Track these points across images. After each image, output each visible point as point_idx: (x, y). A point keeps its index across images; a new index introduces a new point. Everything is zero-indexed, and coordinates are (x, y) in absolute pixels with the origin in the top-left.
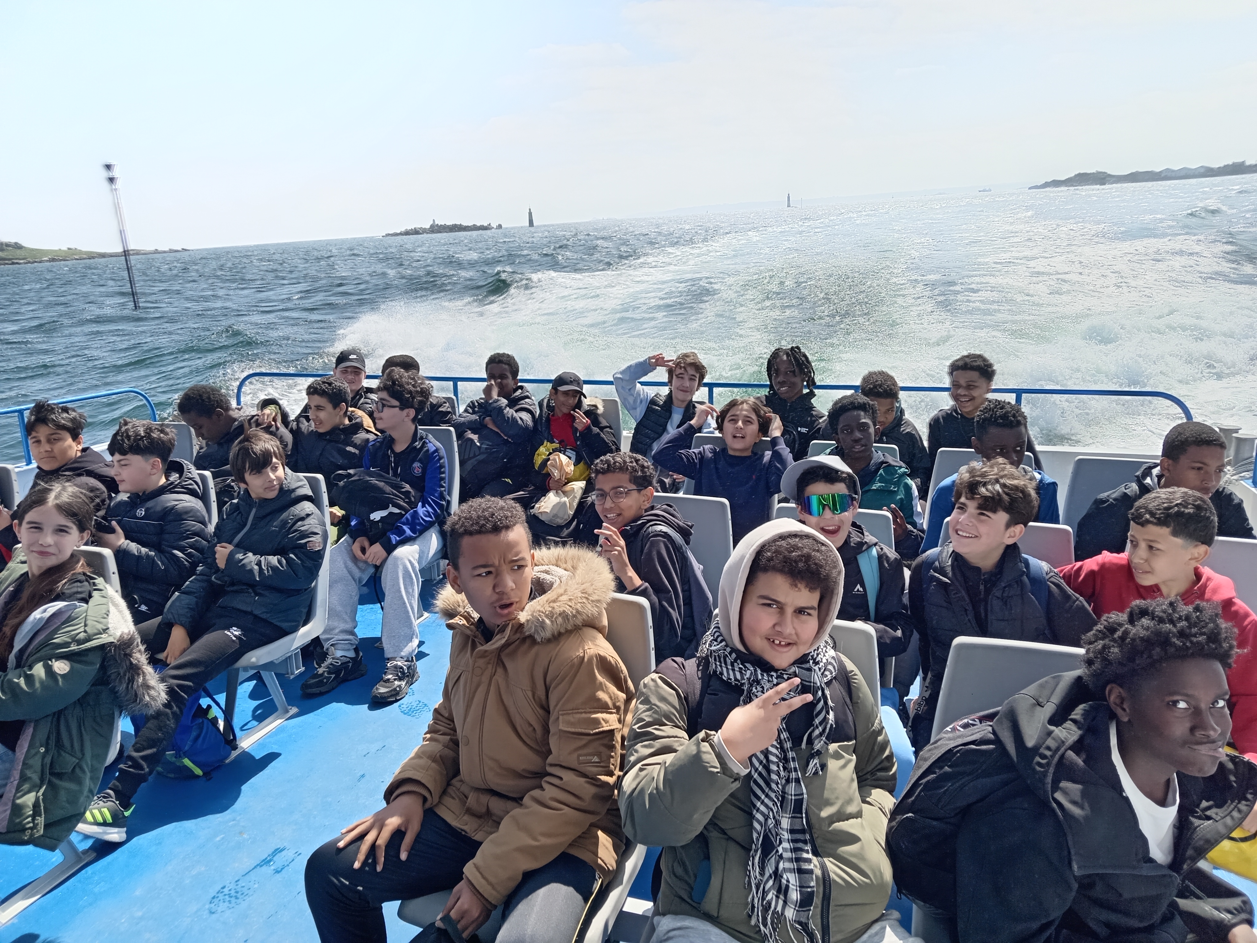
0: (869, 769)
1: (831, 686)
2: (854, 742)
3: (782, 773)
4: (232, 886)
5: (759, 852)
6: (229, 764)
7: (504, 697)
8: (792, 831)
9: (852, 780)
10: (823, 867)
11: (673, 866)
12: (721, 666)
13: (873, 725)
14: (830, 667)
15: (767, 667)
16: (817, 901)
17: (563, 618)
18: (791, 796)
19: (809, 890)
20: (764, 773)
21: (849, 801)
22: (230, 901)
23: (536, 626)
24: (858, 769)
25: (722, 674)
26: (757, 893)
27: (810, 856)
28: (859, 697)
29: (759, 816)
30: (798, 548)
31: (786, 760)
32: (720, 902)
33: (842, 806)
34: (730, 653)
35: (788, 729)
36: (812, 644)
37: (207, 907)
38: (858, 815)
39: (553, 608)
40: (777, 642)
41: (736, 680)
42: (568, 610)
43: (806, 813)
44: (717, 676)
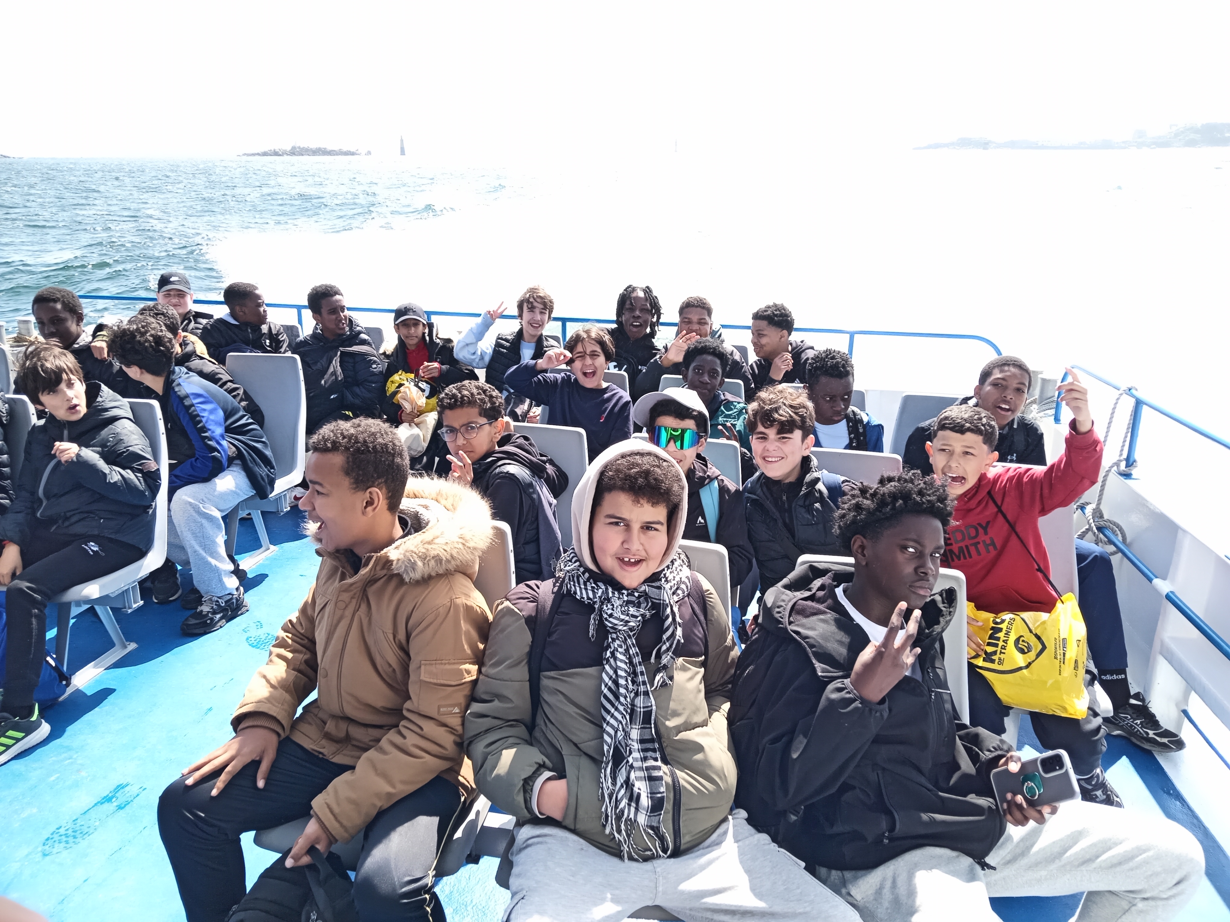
0: (720, 682)
2: (703, 657)
3: (630, 686)
4: (69, 825)
5: (610, 764)
6: (62, 702)
7: (366, 635)
8: (641, 741)
9: (700, 690)
13: (725, 642)
15: (618, 586)
16: (668, 806)
17: (436, 561)
18: (640, 710)
20: (613, 687)
23: (406, 565)
24: (705, 680)
27: (659, 763)
30: (638, 465)
36: (661, 564)
38: (704, 724)
39: (429, 550)
40: (626, 560)
42: (442, 554)
43: (655, 723)
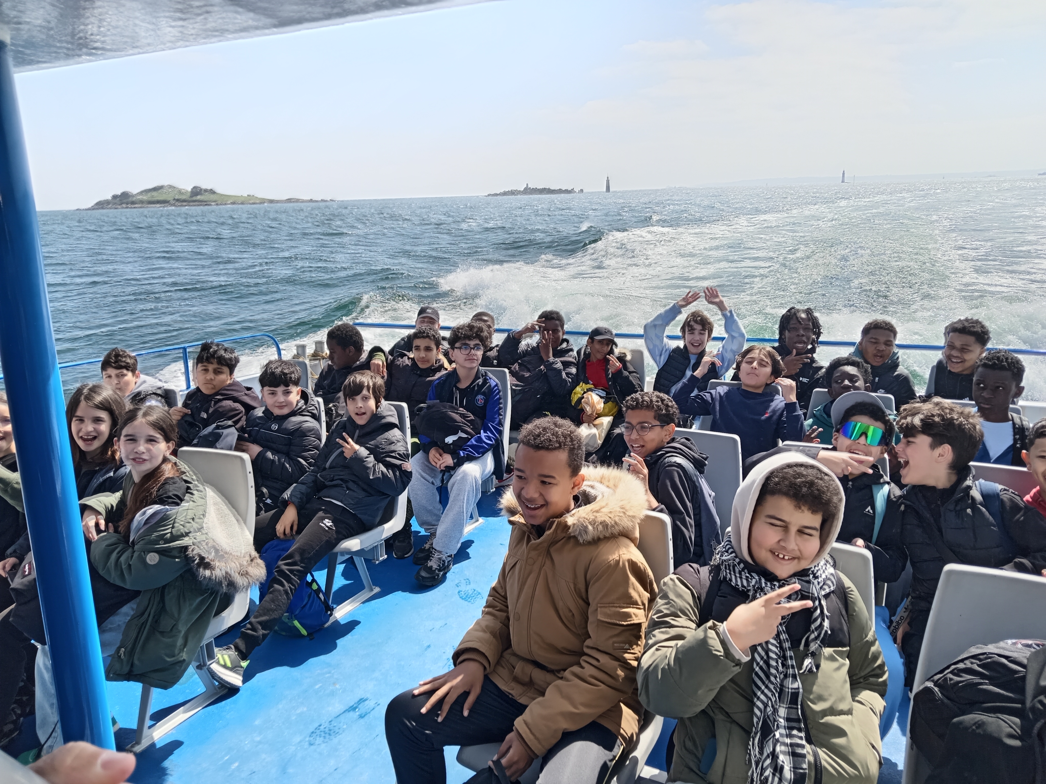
0: (863, 674)
1: (829, 599)
2: (848, 648)
3: (780, 668)
4: (327, 725)
5: (759, 734)
6: (327, 628)
7: (551, 586)
8: (788, 720)
9: (846, 681)
10: (816, 755)
11: (684, 742)
12: (730, 574)
13: (866, 636)
14: (829, 582)
15: (771, 578)
16: (809, 782)
17: (603, 526)
18: (788, 691)
19: (801, 771)
20: (764, 667)
21: (842, 699)
22: (325, 737)
23: (580, 530)
24: (850, 673)
25: (731, 580)
26: (756, 769)
27: (804, 742)
28: (855, 611)
29: (759, 704)
30: (803, 476)
31: (784, 658)
32: (724, 774)
33: (835, 702)
34: (739, 564)
35: (788, 632)
36: (812, 561)
37: (307, 739)
38: (849, 712)
39: (596, 517)
40: (781, 556)
41: (743, 586)
42: (608, 521)
43: (802, 705)
44: (726, 581)
